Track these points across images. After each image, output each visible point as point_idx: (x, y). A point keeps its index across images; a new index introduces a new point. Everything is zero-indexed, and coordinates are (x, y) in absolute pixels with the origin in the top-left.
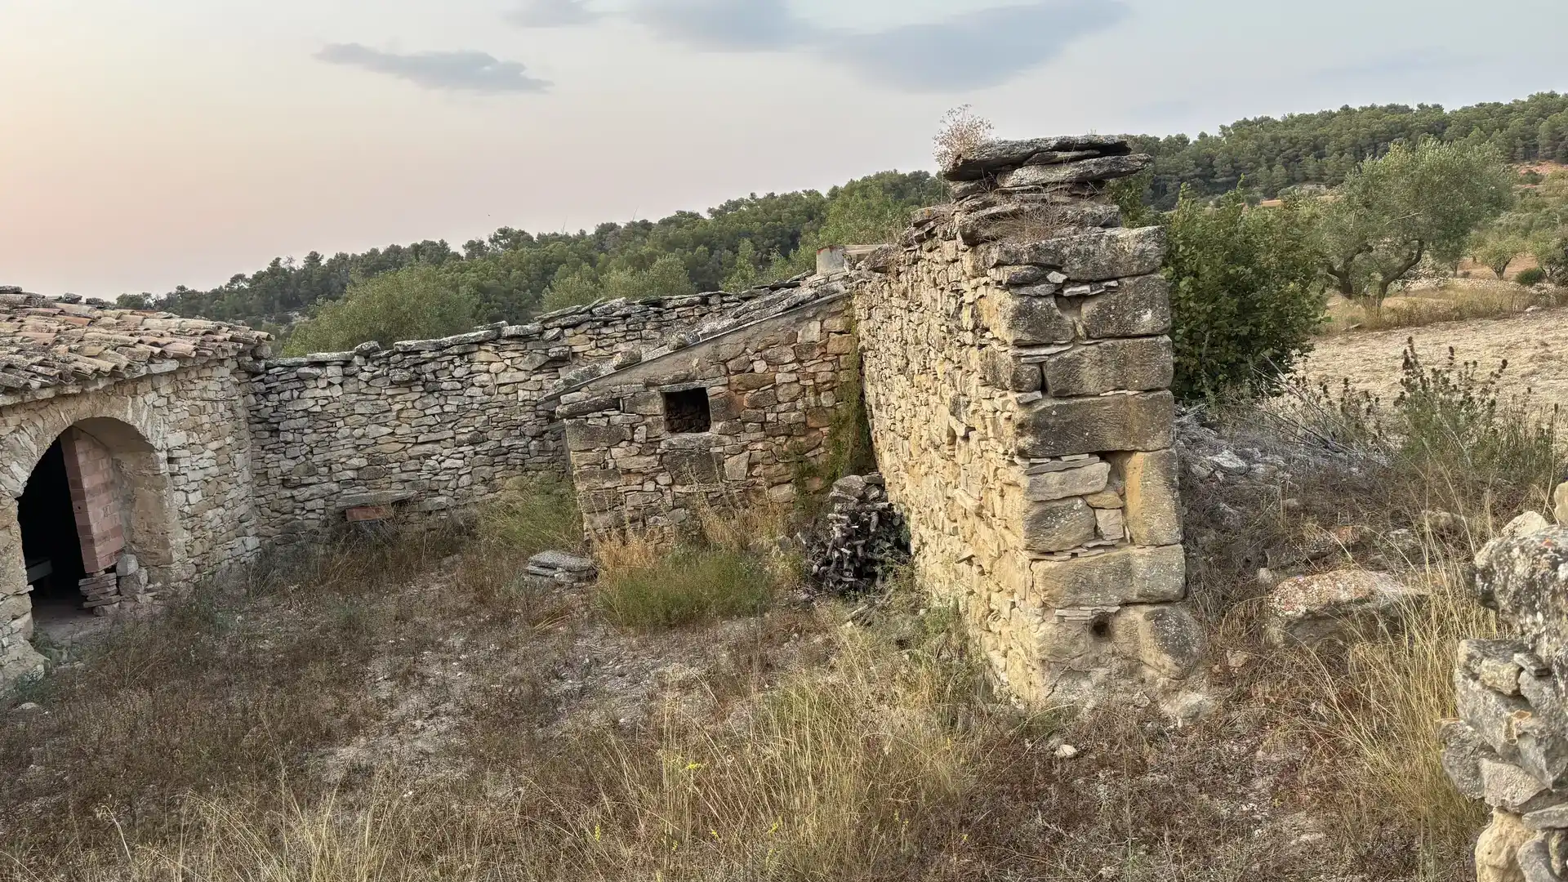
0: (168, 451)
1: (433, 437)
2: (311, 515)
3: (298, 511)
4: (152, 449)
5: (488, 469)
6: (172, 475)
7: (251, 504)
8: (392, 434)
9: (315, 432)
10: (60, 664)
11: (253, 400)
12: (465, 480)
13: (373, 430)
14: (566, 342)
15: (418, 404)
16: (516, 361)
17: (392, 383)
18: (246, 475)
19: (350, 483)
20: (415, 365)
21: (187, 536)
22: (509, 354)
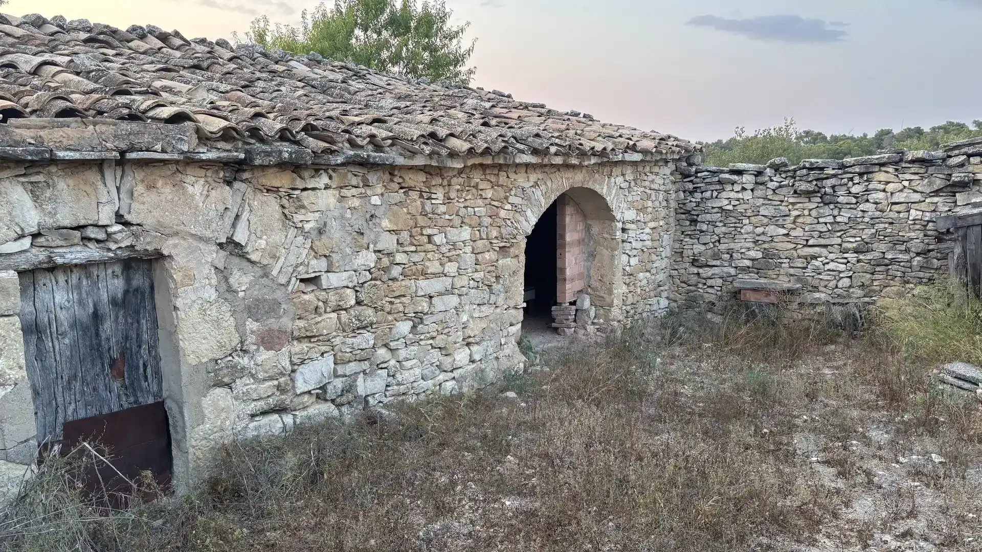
0: (623, 223)
1: (822, 241)
2: (710, 290)
3: (700, 285)
4: (613, 219)
5: (868, 276)
6: (623, 241)
7: (668, 274)
8: (787, 235)
9: (725, 226)
10: (533, 365)
11: (682, 195)
12: (846, 282)
13: (772, 230)
14: (970, 169)
15: (814, 213)
16: (913, 184)
17: (795, 192)
18: (667, 252)
19: (746, 270)
20: (817, 180)
21: (624, 287)
22: (908, 176)
